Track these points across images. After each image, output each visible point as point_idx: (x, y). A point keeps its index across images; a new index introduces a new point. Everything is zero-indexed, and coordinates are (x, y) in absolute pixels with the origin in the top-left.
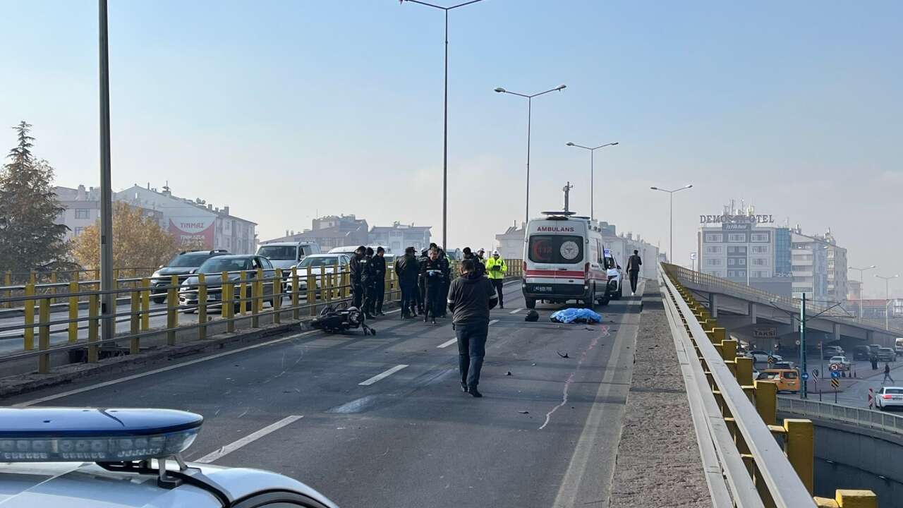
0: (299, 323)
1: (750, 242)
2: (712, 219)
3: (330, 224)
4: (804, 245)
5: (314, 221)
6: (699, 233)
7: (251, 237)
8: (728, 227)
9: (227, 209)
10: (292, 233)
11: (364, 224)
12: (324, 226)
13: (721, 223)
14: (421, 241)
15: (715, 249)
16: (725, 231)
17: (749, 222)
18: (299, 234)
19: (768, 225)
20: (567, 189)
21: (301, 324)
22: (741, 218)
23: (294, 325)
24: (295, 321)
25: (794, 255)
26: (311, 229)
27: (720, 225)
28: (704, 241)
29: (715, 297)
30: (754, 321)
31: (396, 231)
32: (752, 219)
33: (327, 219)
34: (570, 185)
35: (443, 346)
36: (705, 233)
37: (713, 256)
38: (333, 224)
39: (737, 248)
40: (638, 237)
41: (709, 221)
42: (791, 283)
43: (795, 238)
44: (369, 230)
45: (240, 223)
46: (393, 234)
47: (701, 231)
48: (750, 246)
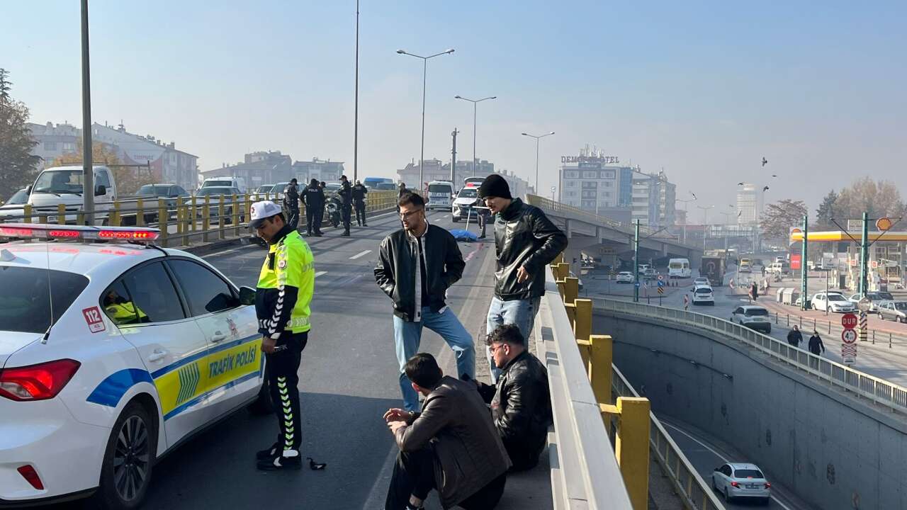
0: (239, 240)
1: (600, 178)
2: (571, 159)
3: (260, 159)
4: (641, 181)
5: (246, 155)
6: (560, 171)
7: (193, 168)
8: (583, 166)
9: (173, 144)
10: (228, 165)
11: (288, 158)
12: (255, 159)
13: (578, 163)
14: (336, 174)
15: (572, 184)
16: (581, 169)
17: (599, 162)
18: (234, 167)
19: (615, 165)
20: (455, 134)
21: (242, 240)
22: (593, 159)
23: (236, 240)
24: (237, 237)
25: (635, 189)
26: (244, 162)
27: (576, 164)
28: (564, 177)
29: (570, 222)
30: (600, 242)
31: (315, 165)
32: (602, 159)
33: (259, 154)
34: (457, 130)
35: (354, 257)
36: (564, 170)
37: (571, 189)
38: (263, 158)
39: (589, 183)
40: (512, 173)
41: (568, 161)
42: (631, 212)
43: (635, 176)
44: (293, 164)
45: (185, 156)
46: (313, 168)
47: (562, 169)
48: (600, 182)
